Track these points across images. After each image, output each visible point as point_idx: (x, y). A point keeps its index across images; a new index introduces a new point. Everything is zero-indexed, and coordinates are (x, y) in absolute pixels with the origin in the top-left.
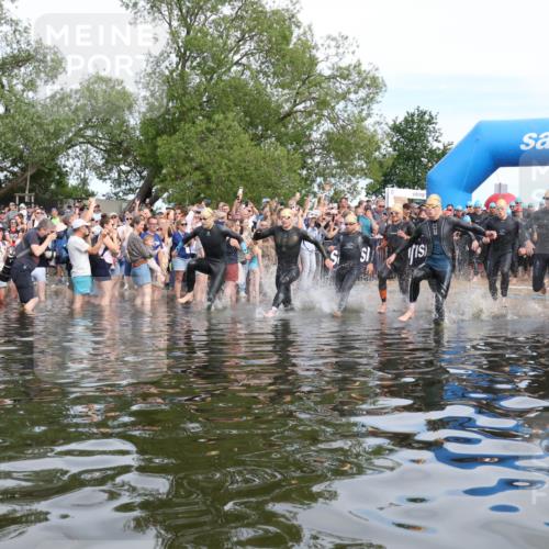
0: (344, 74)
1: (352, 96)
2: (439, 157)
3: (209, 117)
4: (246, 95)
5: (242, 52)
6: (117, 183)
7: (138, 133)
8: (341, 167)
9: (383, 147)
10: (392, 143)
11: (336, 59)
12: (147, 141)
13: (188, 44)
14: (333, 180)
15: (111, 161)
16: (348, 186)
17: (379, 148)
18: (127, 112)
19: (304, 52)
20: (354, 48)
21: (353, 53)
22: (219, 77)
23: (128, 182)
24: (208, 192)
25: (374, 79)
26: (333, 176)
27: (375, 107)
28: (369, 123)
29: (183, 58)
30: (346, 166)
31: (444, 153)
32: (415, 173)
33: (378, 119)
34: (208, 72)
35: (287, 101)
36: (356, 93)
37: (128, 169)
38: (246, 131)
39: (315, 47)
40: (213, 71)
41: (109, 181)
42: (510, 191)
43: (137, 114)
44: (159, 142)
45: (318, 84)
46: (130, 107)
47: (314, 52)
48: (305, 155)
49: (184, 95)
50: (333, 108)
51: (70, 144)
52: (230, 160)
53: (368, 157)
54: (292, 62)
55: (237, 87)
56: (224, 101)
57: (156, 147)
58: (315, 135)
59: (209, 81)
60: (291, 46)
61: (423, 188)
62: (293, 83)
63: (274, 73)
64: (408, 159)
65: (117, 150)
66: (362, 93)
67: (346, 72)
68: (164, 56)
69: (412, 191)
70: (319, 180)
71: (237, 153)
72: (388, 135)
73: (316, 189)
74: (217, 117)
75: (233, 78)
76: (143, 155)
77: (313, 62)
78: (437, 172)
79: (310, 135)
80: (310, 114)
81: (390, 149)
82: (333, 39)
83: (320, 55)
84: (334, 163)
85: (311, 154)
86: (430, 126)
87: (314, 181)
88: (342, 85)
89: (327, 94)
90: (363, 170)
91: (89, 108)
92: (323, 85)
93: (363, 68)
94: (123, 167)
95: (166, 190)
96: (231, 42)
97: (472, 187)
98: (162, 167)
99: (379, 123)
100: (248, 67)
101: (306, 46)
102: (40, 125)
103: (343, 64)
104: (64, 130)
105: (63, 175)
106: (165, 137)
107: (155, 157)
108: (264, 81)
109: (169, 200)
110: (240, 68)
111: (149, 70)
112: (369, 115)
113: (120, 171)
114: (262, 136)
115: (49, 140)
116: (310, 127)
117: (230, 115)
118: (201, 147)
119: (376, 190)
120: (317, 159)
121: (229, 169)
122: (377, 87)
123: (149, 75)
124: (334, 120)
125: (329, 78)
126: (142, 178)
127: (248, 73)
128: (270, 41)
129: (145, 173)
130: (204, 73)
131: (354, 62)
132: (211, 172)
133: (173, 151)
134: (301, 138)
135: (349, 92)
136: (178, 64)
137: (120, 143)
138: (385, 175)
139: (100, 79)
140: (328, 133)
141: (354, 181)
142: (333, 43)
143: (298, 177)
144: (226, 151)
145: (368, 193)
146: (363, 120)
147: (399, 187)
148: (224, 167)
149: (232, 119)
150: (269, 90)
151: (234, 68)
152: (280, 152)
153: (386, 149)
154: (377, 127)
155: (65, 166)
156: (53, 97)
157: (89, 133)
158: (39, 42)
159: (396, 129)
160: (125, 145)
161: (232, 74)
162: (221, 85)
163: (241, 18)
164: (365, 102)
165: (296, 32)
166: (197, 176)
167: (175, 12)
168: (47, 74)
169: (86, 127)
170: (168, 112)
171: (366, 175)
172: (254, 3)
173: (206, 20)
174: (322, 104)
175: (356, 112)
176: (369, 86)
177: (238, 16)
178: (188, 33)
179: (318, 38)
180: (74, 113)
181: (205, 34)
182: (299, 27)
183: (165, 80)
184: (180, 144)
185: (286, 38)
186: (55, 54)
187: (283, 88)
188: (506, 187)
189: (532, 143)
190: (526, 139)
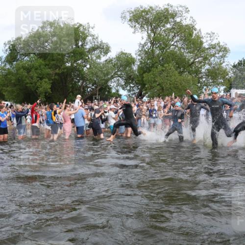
1: (217, 55)
3: (162, 65)
4: (176, 56)
5: (175, 41)
6: (129, 91)
7: (137, 72)
8: (213, 82)
9: (230, 74)
11: (210, 42)
12: (140, 75)
13: (154, 39)
15: (127, 83)
17: (228, 74)
18: (132, 65)
19: (198, 40)
20: (217, 37)
22: (166, 51)
23: (133, 90)
24: (163, 93)
25: (225, 48)
26: (210, 86)
27: (226, 59)
28: (224, 65)
29: (152, 44)
30: (215, 82)
33: (227, 63)
34: (162, 49)
35: (192, 58)
36: (218, 54)
37: (133, 86)
38: (176, 70)
39: (202, 37)
40: (163, 48)
41: (126, 91)
43: (136, 66)
44: (144, 75)
46: (134, 63)
47: (202, 39)
48: (199, 78)
49: (153, 57)
50: (210, 60)
51: (112, 77)
52: (171, 81)
53: (224, 78)
54: (193, 44)
55: (173, 54)
56: (168, 59)
57: (143, 77)
58: (203, 71)
59: (162, 52)
60: (193, 38)
62: (194, 51)
63: (187, 48)
65: (129, 79)
66: (221, 54)
67: (214, 46)
68: (145, 44)
70: (205, 87)
71: (173, 78)
72: (232, 69)
73: (204, 91)
74: (165, 65)
75: (171, 51)
76: (139, 80)
77: (202, 43)
79: (201, 70)
80: (201, 63)
81: (233, 75)
82: (209, 34)
83: (204, 40)
84: (211, 81)
85: (202, 78)
87: (203, 88)
88: (213, 51)
89: (207, 55)
90: (222, 83)
91: (119, 64)
92: (205, 51)
93: (221, 44)
94: (131, 85)
95: (147, 93)
96: (170, 37)
98: (145, 85)
99: (228, 65)
100: (176, 46)
101: (199, 37)
102: (102, 71)
103: (213, 43)
104: (110, 72)
105: (110, 89)
106: (146, 73)
107: (143, 81)
108: (183, 51)
109: (148, 97)
110: (174, 47)
111: (140, 49)
112: (224, 62)
113: (130, 87)
114: (183, 72)
115: (105, 76)
116: (201, 67)
117: (171, 65)
118: (160, 76)
119: (228, 90)
120: (204, 79)
121: (170, 84)
122: (226, 51)
123: (140, 51)
124: (210, 65)
125: (208, 49)
126: (138, 89)
127: (177, 48)
128: (185, 36)
129: (140, 87)
130: (160, 49)
131: (217, 42)
132: (163, 86)
133: (150, 79)
134: (198, 72)
135: (215, 54)
136: (151, 47)
137: (130, 76)
138: (231, 84)
139: (122, 53)
140: (208, 70)
141: (219, 87)
142: (209, 36)
143: (197, 87)
144: (169, 78)
145: (224, 92)
146: (222, 64)
148: (169, 84)
149: (171, 66)
150: (185, 54)
151: (172, 47)
152: (190, 77)
155: (111, 86)
156: (106, 61)
157: (119, 73)
158: (101, 42)
159: (235, 66)
160: (132, 77)
161: (171, 49)
162: (167, 53)
163: (174, 28)
164: (222, 57)
165: (195, 32)
166: (158, 87)
167: (149, 28)
168: (104, 53)
169: (118, 71)
170: (147, 64)
171: (223, 85)
172: (178, 23)
173: (161, 30)
174: (205, 59)
175: (219, 61)
176: (223, 51)
177: (172, 28)
178: (154, 35)
179: (203, 34)
180: (114, 66)
181: (161, 35)
182: (196, 30)
183: (146, 53)
184: (152, 76)
185: (191, 35)
186: (107, 45)
187: (190, 53)
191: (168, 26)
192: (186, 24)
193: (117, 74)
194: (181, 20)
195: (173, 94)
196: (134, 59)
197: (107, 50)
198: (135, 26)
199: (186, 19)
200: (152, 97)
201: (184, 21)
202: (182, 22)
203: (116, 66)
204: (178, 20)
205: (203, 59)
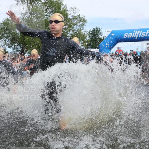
0: (76, 18)
1: (78, 24)
5: (48, 12)
6: (14, 49)
7: (19, 35)
10: (89, 36)
11: (73, 14)
12: (22, 37)
15: (12, 43)
17: (86, 38)
18: (16, 29)
19: (65, 12)
20: (78, 11)
21: (78, 12)
23: (17, 48)
25: (84, 19)
27: (84, 27)
28: (83, 31)
31: (103, 39)
32: (96, 45)
33: (85, 30)
36: (79, 23)
37: (17, 45)
39: (68, 11)
41: (12, 48)
42: (121, 49)
44: (25, 37)
50: (73, 27)
51: (0, 38)
53: (83, 40)
57: (24, 39)
58: (68, 35)
60: (61, 10)
61: (98, 49)
64: (94, 41)
65: (14, 40)
66: (81, 23)
69: (95, 49)
72: (88, 34)
76: (21, 41)
77: (67, 15)
78: (102, 44)
79: (67, 35)
80: (67, 29)
81: (89, 38)
82: (72, 9)
83: (69, 13)
86: (100, 32)
88: (75, 21)
89: (71, 24)
91: (5, 28)
92: (70, 21)
93: (81, 16)
94: (16, 44)
98: (26, 44)
99: (86, 31)
100: (49, 16)
101: (65, 10)
103: (75, 15)
107: (24, 42)
112: (83, 29)
113: (15, 46)
116: (67, 32)
122: (85, 21)
124: (73, 31)
125: (72, 19)
126: (21, 47)
127: (49, 18)
128: (55, 9)
131: (78, 15)
135: (77, 23)
137: (15, 38)
139: (8, 20)
140: (72, 34)
146: (81, 30)
147: (92, 48)
151: (46, 17)
153: (88, 38)
157: (6, 35)
159: (90, 33)
161: (45, 18)
164: (82, 26)
165: (62, 7)
166: (36, 46)
167: (29, 1)
175: (79, 28)
176: (82, 21)
177: (46, 2)
179: (68, 8)
182: (63, 5)
185: (60, 8)
188: (120, 48)
189: (127, 36)
190: (125, 35)
193: (4, 36)
203: (3, 30)
205: (69, 27)
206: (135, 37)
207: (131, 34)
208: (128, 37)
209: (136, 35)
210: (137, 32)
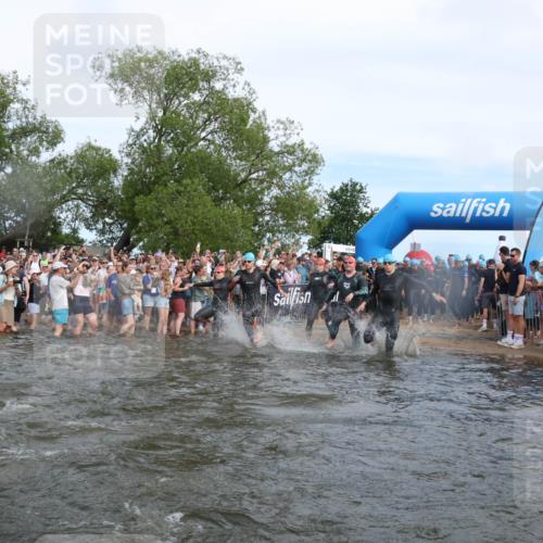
0: (290, 150)
1: (297, 169)
2: (368, 219)
3: (178, 181)
4: (210, 164)
5: (208, 130)
6: (102, 232)
7: (120, 192)
8: (286, 225)
9: (322, 210)
10: (330, 207)
11: (284, 139)
12: (127, 200)
13: (164, 121)
14: (280, 236)
15: (97, 215)
16: (293, 240)
17: (318, 211)
18: (112, 175)
19: (258, 132)
20: (299, 131)
21: (298, 134)
22: (189, 150)
23: (111, 232)
24: (176, 242)
25: (315, 156)
26: (280, 232)
27: (315, 179)
28: (310, 190)
29: (159, 133)
30: (291, 225)
31: (371, 216)
32: (348, 232)
33: (317, 187)
34: (178, 145)
35: (243, 170)
36: (300, 166)
37: (111, 221)
38: (209, 193)
39: (268, 128)
40: (183, 145)
41: (94, 232)
42: (423, 248)
43: (120, 177)
44: (137, 200)
45: (269, 158)
46: (115, 171)
47: (266, 132)
48: (257, 214)
49: (159, 163)
50: (281, 178)
51: (64, 199)
52: (195, 217)
54: (248, 140)
55: (203, 158)
56: (191, 168)
57: (134, 204)
58: (266, 199)
59: (180, 153)
60: (248, 127)
61: (353, 245)
62: (249, 156)
63: (234, 148)
64: (343, 220)
65: (102, 207)
66: (305, 166)
67: (292, 150)
68: (143, 131)
69: (345, 246)
70: (268, 235)
71: (200, 211)
72: (326, 200)
74: (184, 182)
75: (200, 151)
76: (123, 211)
77: (266, 140)
78: (364, 232)
79: (262, 199)
80: (262, 182)
81: (328, 212)
82: (282, 123)
83: (271, 135)
84: (281, 222)
85: (262, 214)
86: (361, 195)
87: (264, 236)
88: (288, 160)
89: (276, 166)
90: (304, 228)
91: (81, 171)
92: (273, 159)
93: (305, 147)
94: (107, 220)
95: (140, 240)
96: (199, 122)
97: (392, 244)
98: (137, 221)
99: (318, 191)
100: (212, 142)
101: (260, 128)
102: (40, 184)
103: (290, 142)
104: (58, 187)
105: (60, 224)
106: (141, 196)
107: (131, 210)
108: (224, 154)
109: (140, 249)
110: (206, 143)
111: (131, 142)
112: (310, 184)
113: (104, 223)
114: (222, 198)
115: (46, 195)
116: (262, 192)
117: (196, 181)
118: (172, 205)
119: (316, 244)
120: (267, 218)
121: (194, 224)
122: (317, 162)
123: (130, 146)
124: (281, 187)
125: (278, 153)
126: (122, 229)
127: (212, 147)
128: (231, 122)
129: (125, 225)
130: (175, 146)
131: (298, 142)
132: (178, 226)
133: (149, 209)
134: (254, 200)
135: (294, 165)
136: (155, 139)
137: (106, 200)
138: (323, 232)
139: (90, 147)
140: (276, 198)
141: (297, 236)
142: (282, 126)
143: (250, 233)
144: (191, 209)
145: (309, 248)
146: (307, 187)
147: (335, 243)
148: (190, 223)
149: (198, 184)
150: (229, 161)
151: (202, 143)
152: (237, 211)
153: (324, 212)
154: (316, 194)
155: (59, 218)
156: (52, 161)
157: (80, 191)
158: (43, 117)
159: (333, 195)
160: (110, 201)
161: (199, 148)
162: (189, 156)
163: (208, 103)
164: (307, 175)
165: (253, 116)
166: (168, 229)
167: (155, 97)
168: (48, 142)
169: (78, 187)
170: (145, 176)
171: (307, 233)
172: (219, 92)
173: (180, 104)
174: (272, 174)
175: (300, 181)
176: (310, 161)
177: (205, 102)
178: (164, 114)
179: (270, 121)
180: (69, 174)
181: (178, 115)
182: (255, 112)
183: (144, 150)
184: (154, 202)
185: (244, 121)
186: (56, 127)
187: (241, 160)
188: (419, 245)
189: (440, 211)
190: (435, 208)
191: (196, 97)
192: (236, 96)
193: (75, 194)
194: (225, 87)
195: (199, 246)
196: (116, 161)
197: (55, 137)
198: (122, 90)
199: (234, 86)
200: (151, 249)
201: (231, 89)
202: (227, 92)
203: (74, 175)
204: (218, 86)
205: (268, 174)
206: (463, 215)
207: (454, 205)
208: (445, 215)
209: (466, 209)
210: (469, 200)
